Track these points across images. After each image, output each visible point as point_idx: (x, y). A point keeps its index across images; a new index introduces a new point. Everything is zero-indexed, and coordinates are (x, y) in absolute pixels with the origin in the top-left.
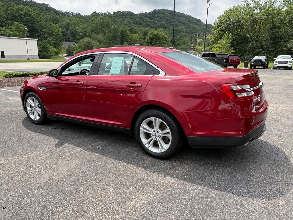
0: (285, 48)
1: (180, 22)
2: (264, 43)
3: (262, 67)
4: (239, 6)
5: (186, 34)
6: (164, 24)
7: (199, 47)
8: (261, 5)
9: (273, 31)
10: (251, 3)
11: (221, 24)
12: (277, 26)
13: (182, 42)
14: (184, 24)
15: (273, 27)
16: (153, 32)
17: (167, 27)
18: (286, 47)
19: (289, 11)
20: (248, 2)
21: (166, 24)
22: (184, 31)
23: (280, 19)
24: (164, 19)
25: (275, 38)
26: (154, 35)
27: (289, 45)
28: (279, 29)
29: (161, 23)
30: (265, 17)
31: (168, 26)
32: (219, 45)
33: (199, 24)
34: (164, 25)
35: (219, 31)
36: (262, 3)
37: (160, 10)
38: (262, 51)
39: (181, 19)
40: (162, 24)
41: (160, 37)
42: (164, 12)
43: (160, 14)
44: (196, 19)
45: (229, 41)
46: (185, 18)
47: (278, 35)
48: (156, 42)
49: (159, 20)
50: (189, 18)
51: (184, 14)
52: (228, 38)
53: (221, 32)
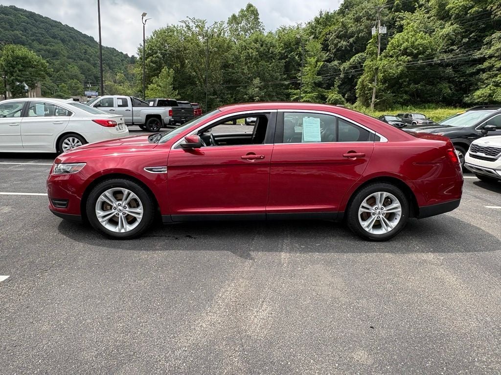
0: (245, 96)
1: (54, 37)
2: (217, 86)
3: (232, 123)
4: (174, 26)
5: (71, 60)
6: (20, 36)
7: (121, 87)
8: (207, 31)
9: (226, 70)
10: (192, 26)
11: (152, 52)
12: (231, 64)
13: (67, 74)
14: (63, 41)
15: (225, 66)
16: (13, 52)
17: (27, 43)
18: (247, 94)
19: (243, 45)
20: (189, 23)
21: (24, 37)
22: (66, 54)
23: (233, 54)
24: (19, 27)
25: (229, 81)
26: (17, 57)
27: (250, 91)
28: (233, 69)
29: (13, 33)
30: (216, 49)
31: (30, 41)
32: (156, 86)
33: (92, 44)
34: (21, 39)
35: (151, 64)
36: (208, 28)
37: (6, 7)
38: (216, 98)
39: (55, 31)
40: (14, 36)
41: (30, 62)
42: (15, 12)
43: (6, 14)
44: (85, 36)
45: (170, 80)
46: (63, 30)
47: (235, 77)
48: (23, 73)
49: (7, 26)
50: (70, 31)
51: (61, 23)
52: (169, 76)
53: (154, 65)
